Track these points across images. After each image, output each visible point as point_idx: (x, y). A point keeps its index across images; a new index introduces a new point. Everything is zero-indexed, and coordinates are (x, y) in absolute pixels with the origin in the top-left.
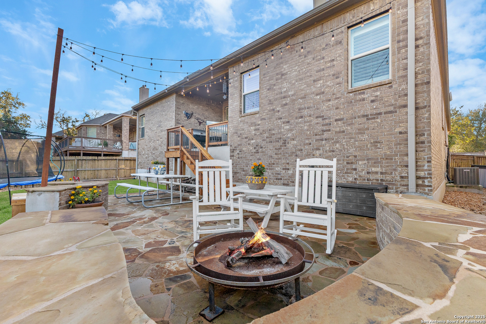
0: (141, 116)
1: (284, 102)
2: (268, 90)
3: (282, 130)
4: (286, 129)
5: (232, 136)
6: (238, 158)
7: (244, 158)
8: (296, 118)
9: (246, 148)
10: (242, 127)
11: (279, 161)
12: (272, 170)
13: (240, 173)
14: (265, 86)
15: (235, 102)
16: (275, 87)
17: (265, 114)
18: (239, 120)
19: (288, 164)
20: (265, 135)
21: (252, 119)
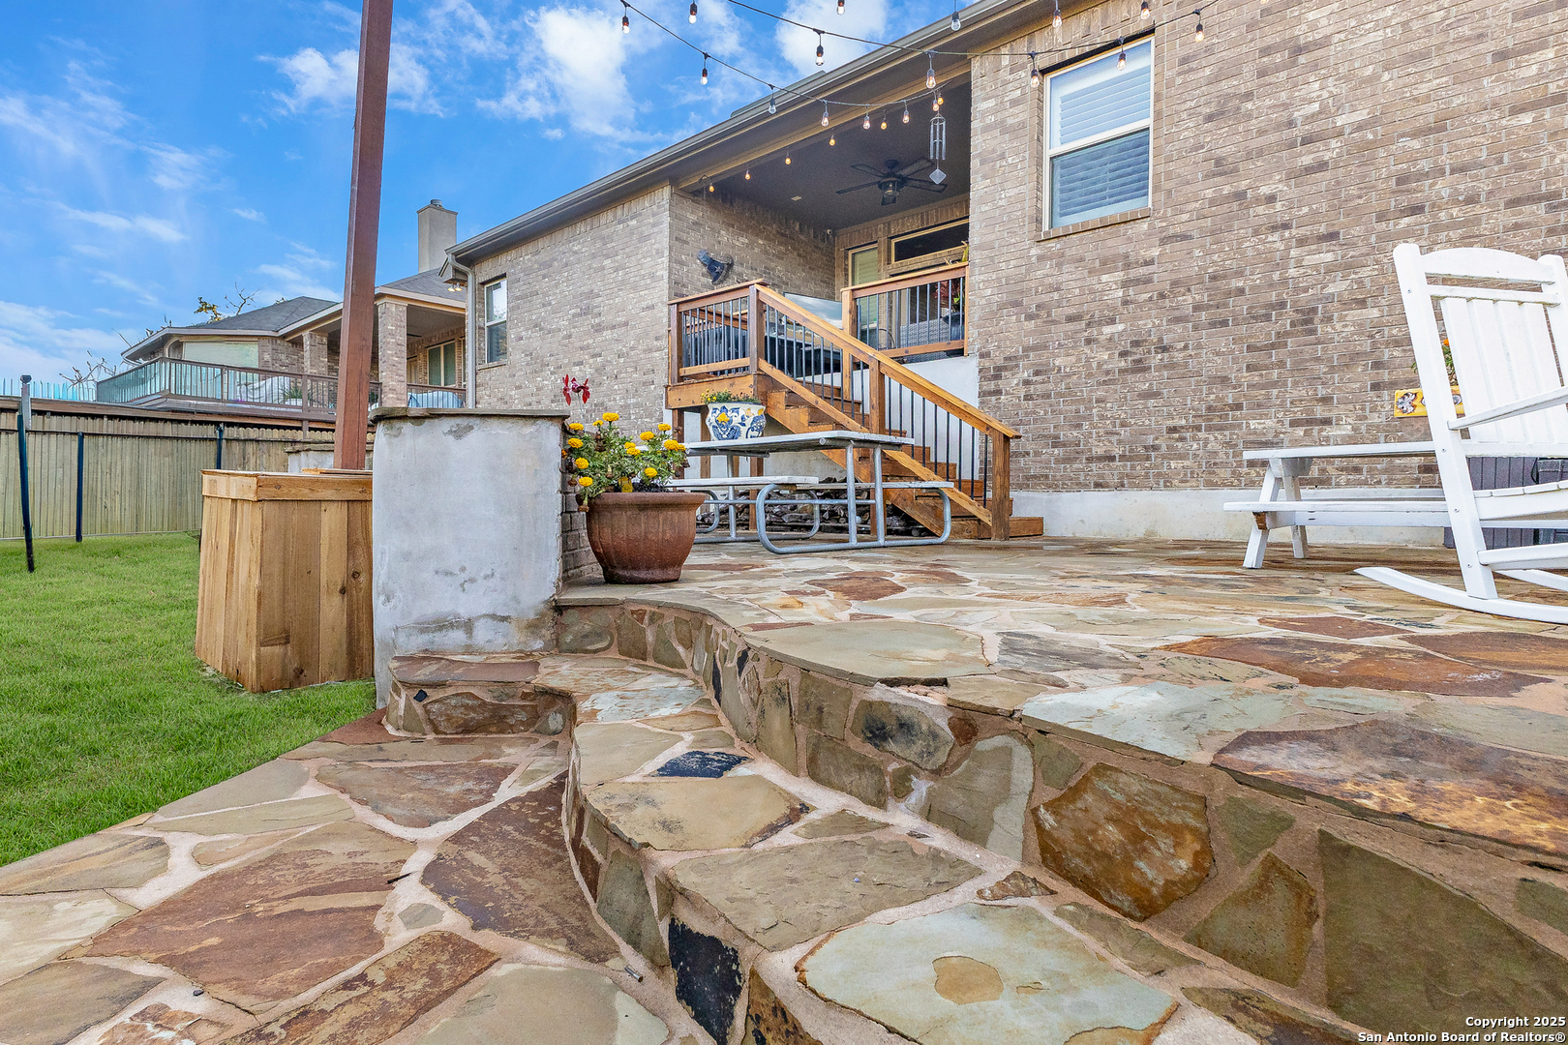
0: (483, 284)
1: (1307, 160)
2: (1210, 118)
3: (1292, 272)
4: (1316, 267)
5: (992, 315)
6: (1028, 398)
7: (1060, 395)
8: (1381, 217)
9: (1073, 359)
10: (1050, 280)
11: (1268, 397)
12: (1227, 433)
13: (1037, 454)
14: (1193, 104)
15: (1009, 184)
16: (1250, 105)
17: (1185, 217)
18: (1033, 252)
19: (1326, 400)
20: (1188, 300)
21: (1109, 243)
